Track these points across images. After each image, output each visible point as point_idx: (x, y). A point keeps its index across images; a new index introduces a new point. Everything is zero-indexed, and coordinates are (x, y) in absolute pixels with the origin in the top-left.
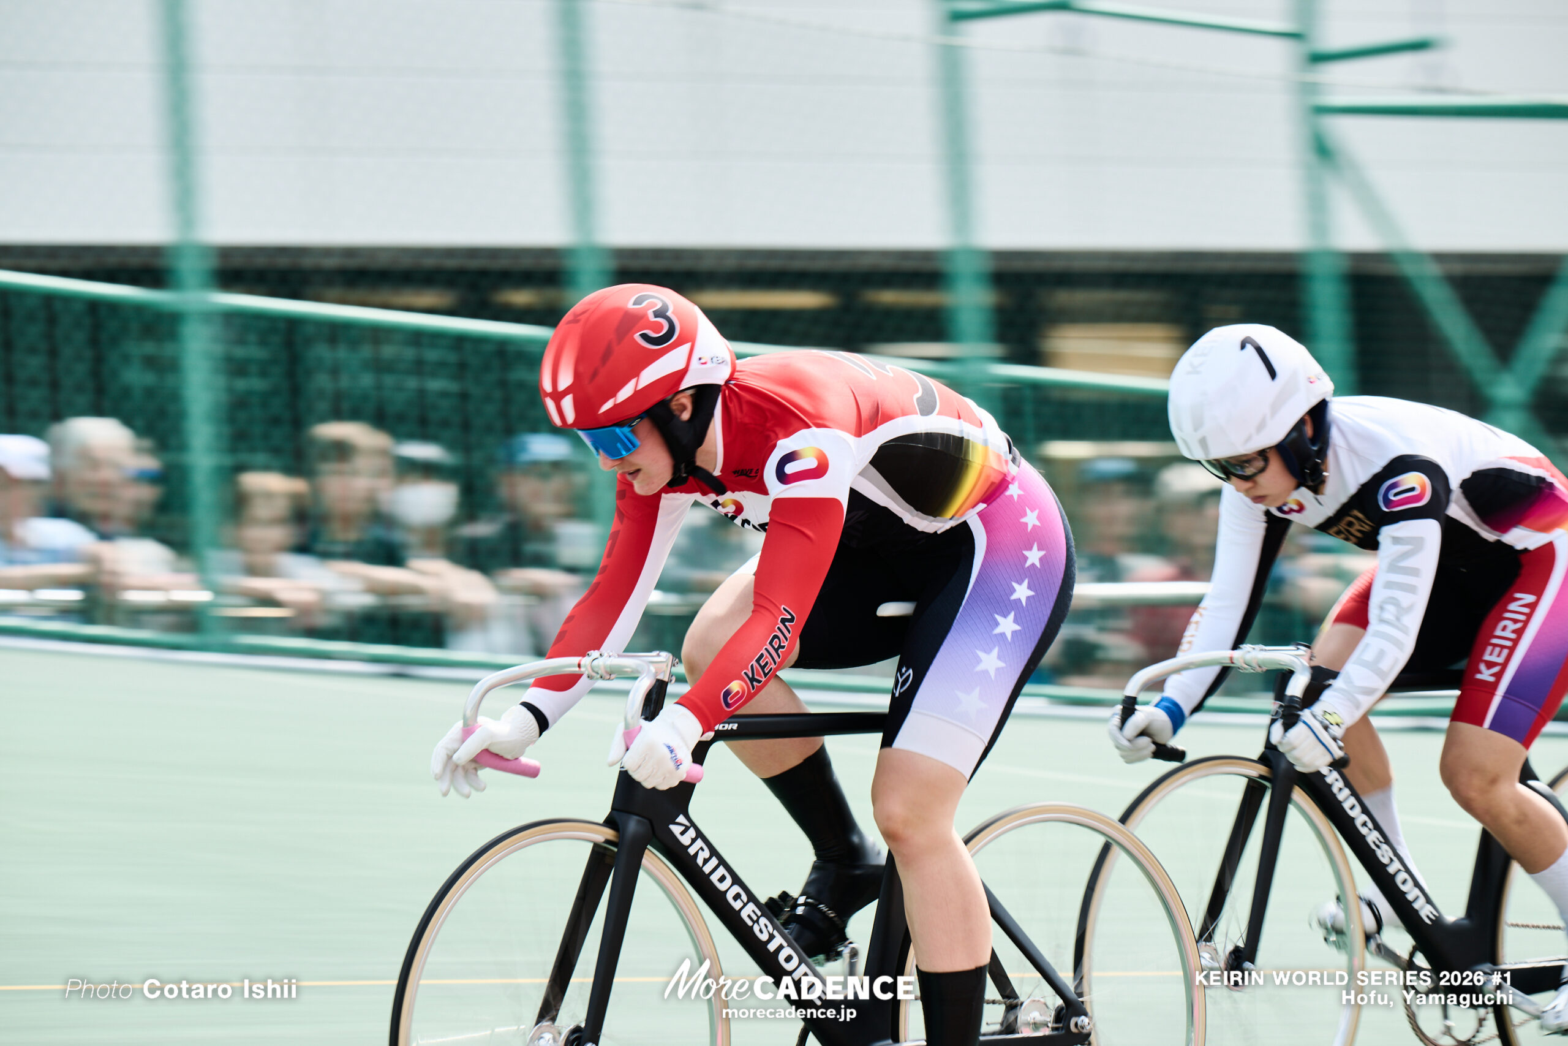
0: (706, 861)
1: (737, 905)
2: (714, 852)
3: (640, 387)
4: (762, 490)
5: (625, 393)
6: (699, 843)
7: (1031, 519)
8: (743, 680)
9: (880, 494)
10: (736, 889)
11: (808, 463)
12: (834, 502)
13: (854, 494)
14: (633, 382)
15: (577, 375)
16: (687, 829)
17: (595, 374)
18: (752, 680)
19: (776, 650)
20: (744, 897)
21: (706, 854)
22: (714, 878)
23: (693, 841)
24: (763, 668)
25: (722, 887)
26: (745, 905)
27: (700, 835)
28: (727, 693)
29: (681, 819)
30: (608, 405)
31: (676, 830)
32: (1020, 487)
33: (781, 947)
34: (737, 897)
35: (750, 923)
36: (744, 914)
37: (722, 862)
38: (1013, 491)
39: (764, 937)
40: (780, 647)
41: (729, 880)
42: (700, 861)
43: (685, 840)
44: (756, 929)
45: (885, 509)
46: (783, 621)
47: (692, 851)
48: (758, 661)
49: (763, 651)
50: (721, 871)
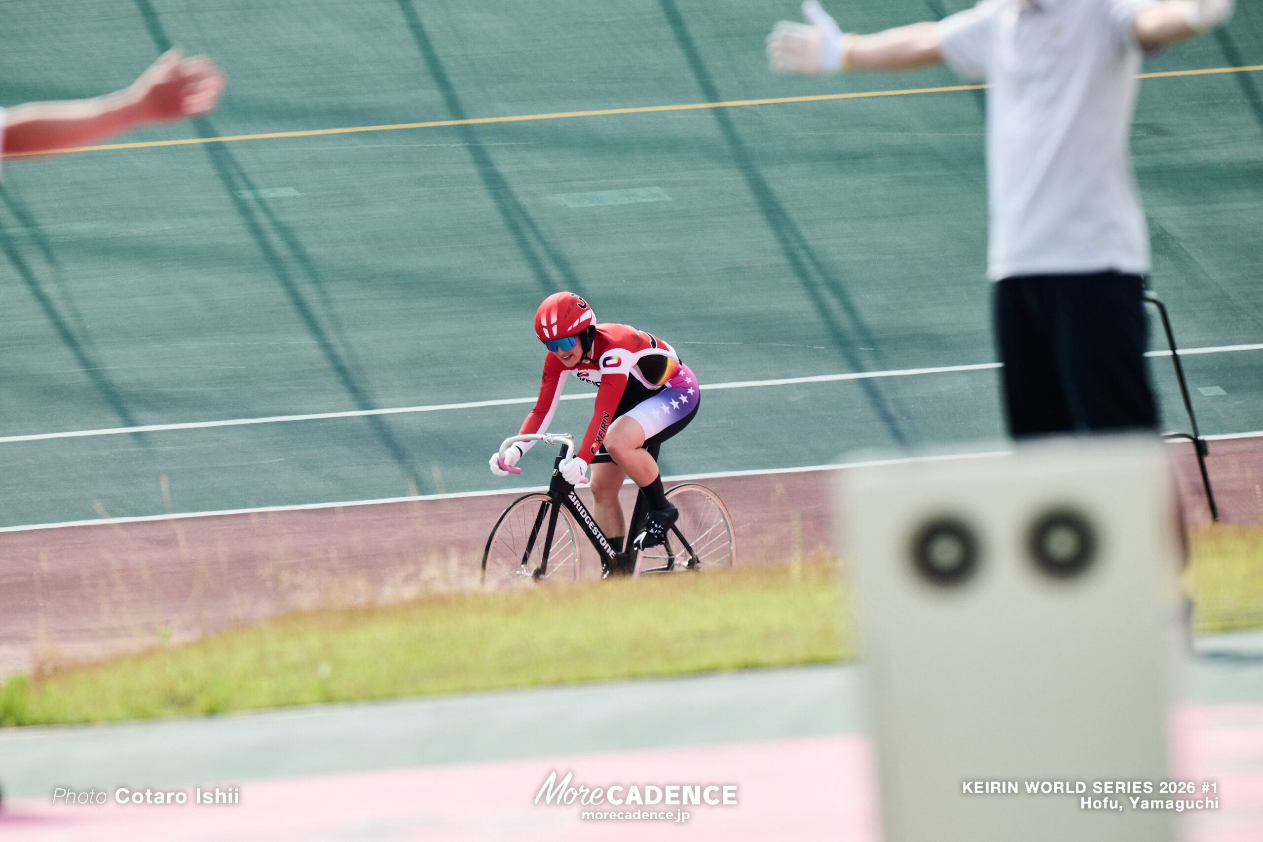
0: (579, 507)
1: (588, 523)
2: (582, 504)
3: (580, 322)
4: (598, 368)
5: (576, 324)
6: (577, 501)
7: (688, 380)
8: (596, 442)
9: (638, 376)
10: (588, 517)
11: (615, 361)
12: (624, 375)
13: (630, 374)
14: (578, 320)
15: (558, 317)
16: (574, 496)
17: (566, 317)
18: (599, 441)
19: (604, 428)
20: (590, 520)
21: (579, 505)
22: (581, 513)
23: (575, 500)
24: (601, 435)
25: (584, 516)
26: (590, 522)
27: (578, 498)
28: (592, 449)
29: (572, 493)
30: (570, 328)
31: (570, 497)
32: (684, 371)
33: (601, 537)
34: (588, 520)
35: (591, 529)
36: (590, 526)
37: (584, 508)
38: (682, 373)
39: (595, 534)
40: (605, 426)
41: (586, 514)
42: (577, 507)
43: (573, 500)
44: (593, 531)
45: (639, 381)
46: (605, 417)
47: (575, 504)
48: (599, 434)
49: (600, 430)
50: (584, 510)
